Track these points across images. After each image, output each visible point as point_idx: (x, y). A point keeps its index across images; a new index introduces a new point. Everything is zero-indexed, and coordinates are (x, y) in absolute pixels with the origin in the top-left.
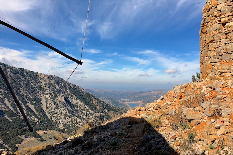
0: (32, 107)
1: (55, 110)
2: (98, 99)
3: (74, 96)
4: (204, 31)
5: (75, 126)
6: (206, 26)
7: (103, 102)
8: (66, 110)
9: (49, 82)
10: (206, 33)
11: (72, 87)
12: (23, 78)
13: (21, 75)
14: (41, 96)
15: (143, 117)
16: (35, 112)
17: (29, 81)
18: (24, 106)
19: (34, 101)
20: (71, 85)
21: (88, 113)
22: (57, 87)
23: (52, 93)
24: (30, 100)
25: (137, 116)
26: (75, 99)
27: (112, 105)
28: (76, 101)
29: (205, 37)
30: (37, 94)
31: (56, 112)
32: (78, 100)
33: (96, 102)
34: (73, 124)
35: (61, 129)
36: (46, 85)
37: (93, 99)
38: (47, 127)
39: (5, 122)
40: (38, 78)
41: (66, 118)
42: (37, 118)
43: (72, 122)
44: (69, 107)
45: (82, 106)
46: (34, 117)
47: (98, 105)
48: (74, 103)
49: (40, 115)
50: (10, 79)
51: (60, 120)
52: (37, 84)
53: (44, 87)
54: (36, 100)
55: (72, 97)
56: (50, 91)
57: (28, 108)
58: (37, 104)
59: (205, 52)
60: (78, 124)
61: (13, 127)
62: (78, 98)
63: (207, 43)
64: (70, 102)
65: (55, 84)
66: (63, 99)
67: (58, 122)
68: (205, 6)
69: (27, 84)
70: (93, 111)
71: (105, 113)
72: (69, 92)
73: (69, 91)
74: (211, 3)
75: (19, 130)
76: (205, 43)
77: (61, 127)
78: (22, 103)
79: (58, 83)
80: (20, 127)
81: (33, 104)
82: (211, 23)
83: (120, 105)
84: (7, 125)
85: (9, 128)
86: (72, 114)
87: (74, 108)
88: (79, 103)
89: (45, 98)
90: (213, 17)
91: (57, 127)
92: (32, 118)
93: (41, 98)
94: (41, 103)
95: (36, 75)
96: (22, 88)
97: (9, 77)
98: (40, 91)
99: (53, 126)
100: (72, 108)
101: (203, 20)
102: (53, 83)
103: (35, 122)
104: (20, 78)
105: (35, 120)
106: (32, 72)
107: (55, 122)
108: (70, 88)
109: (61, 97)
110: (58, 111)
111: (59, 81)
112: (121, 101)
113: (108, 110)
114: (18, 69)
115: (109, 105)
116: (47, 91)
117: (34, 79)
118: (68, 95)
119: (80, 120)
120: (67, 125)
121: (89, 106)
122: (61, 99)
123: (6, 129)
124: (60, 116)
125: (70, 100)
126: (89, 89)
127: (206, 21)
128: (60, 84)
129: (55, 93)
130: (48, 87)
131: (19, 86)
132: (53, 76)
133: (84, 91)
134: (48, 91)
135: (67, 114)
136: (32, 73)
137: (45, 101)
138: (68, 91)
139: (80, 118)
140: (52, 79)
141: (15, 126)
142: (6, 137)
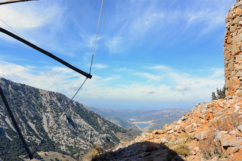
0: (33, 126)
1: (56, 129)
2: (103, 118)
3: (77, 115)
4: (228, 42)
5: (79, 147)
6: (231, 36)
7: (109, 122)
8: (68, 130)
9: (50, 99)
10: (232, 44)
11: (75, 105)
12: (24, 95)
13: (22, 92)
14: (43, 114)
15: (163, 142)
16: (36, 131)
17: (30, 97)
18: (24, 125)
19: (35, 119)
20: (74, 103)
21: (92, 134)
22: (59, 104)
23: (54, 111)
24: (31, 118)
25: (155, 140)
26: (78, 118)
27: (119, 125)
28: (79, 121)
29: (230, 48)
30: (38, 112)
31: (58, 132)
32: (82, 120)
33: (101, 122)
34: (77, 146)
35: (63, 150)
36: (47, 102)
37: (98, 119)
38: (49, 148)
39: (5, 141)
40: (39, 95)
41: (69, 139)
42: (37, 138)
43: (75, 144)
44: (72, 127)
45: (86, 126)
46: (35, 137)
47: (104, 125)
48: (77, 123)
49: (40, 135)
50: (11, 96)
51: (62, 141)
52: (38, 102)
53: (45, 105)
54: (36, 118)
55: (75, 116)
56: (51, 109)
57: (29, 127)
58: (38, 122)
59: (232, 65)
60: (82, 146)
61: (13, 146)
62: (82, 117)
63: (233, 54)
64: (73, 122)
65: (57, 102)
66: (65, 118)
67: (60, 143)
68: (228, 15)
69: (28, 101)
70: (99, 132)
71: (112, 134)
72: (71, 111)
73: (72, 109)
74: (234, 11)
75: (19, 150)
76: (231, 55)
77: (63, 148)
78: (22, 122)
79: (60, 100)
80: (20, 147)
81: (34, 123)
82: (236, 33)
83: (128, 126)
84: (7, 144)
85: (9, 148)
86: (75, 134)
87: (78, 129)
88: (83, 123)
89: (46, 117)
90: (238, 26)
91: (59, 149)
92: (32, 137)
93: (42, 116)
94: (42, 121)
95: (37, 92)
96: (22, 105)
97: (10, 93)
98: (41, 109)
99: (55, 147)
100: (75, 128)
101: (227, 29)
102: (54, 100)
103: (36, 142)
104: (21, 95)
105: (35, 141)
106: (33, 88)
107: (57, 143)
108: (73, 106)
109: (63, 116)
110: (60, 131)
111: (61, 98)
112: (130, 121)
113: (115, 131)
114: (19, 85)
115: (116, 125)
116: (48, 109)
117: (35, 95)
118: (71, 113)
119: (83, 141)
120: (69, 146)
121: (94, 127)
122: (63, 118)
123: (6, 149)
124: (62, 136)
125: (72, 119)
126: (94, 107)
127: (231, 30)
128: (63, 101)
129: (57, 111)
130: (50, 105)
131: (20, 103)
132: (55, 93)
133: (89, 110)
134: (50, 109)
135: (69, 135)
136: (34, 90)
137: (47, 120)
138: (70, 109)
139: (83, 139)
140: (53, 95)
141: (15, 146)
142: (7, 157)
